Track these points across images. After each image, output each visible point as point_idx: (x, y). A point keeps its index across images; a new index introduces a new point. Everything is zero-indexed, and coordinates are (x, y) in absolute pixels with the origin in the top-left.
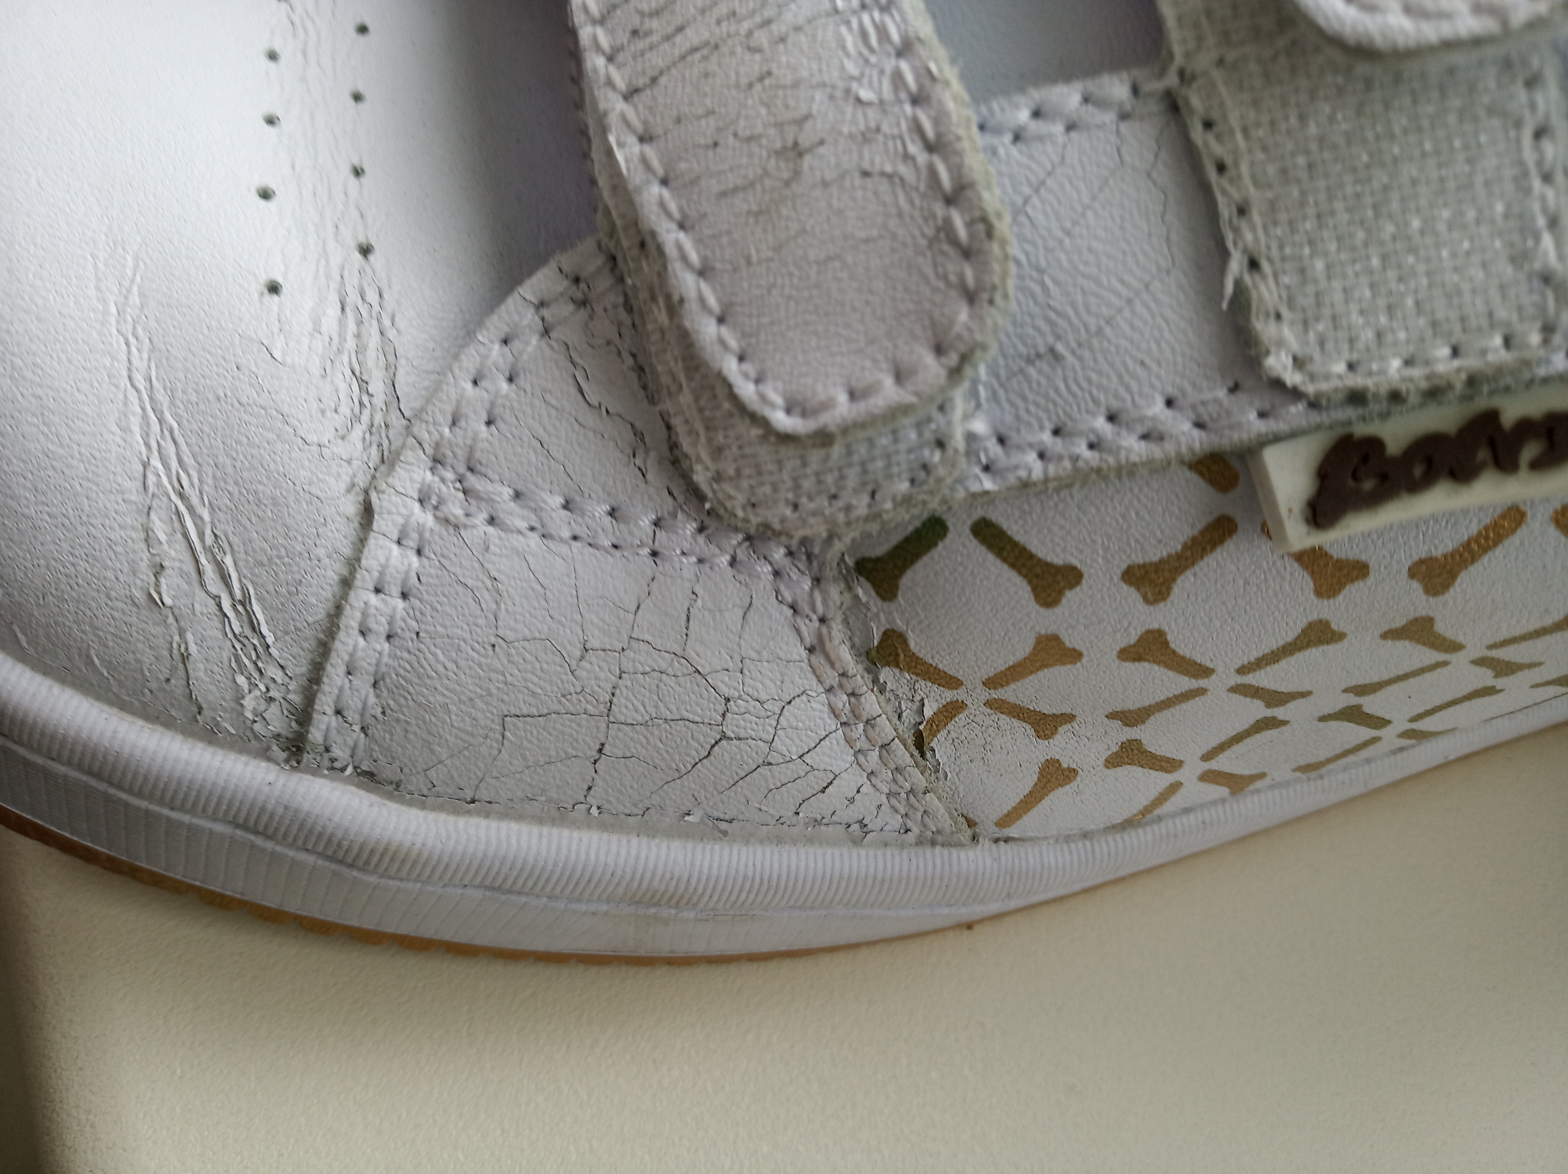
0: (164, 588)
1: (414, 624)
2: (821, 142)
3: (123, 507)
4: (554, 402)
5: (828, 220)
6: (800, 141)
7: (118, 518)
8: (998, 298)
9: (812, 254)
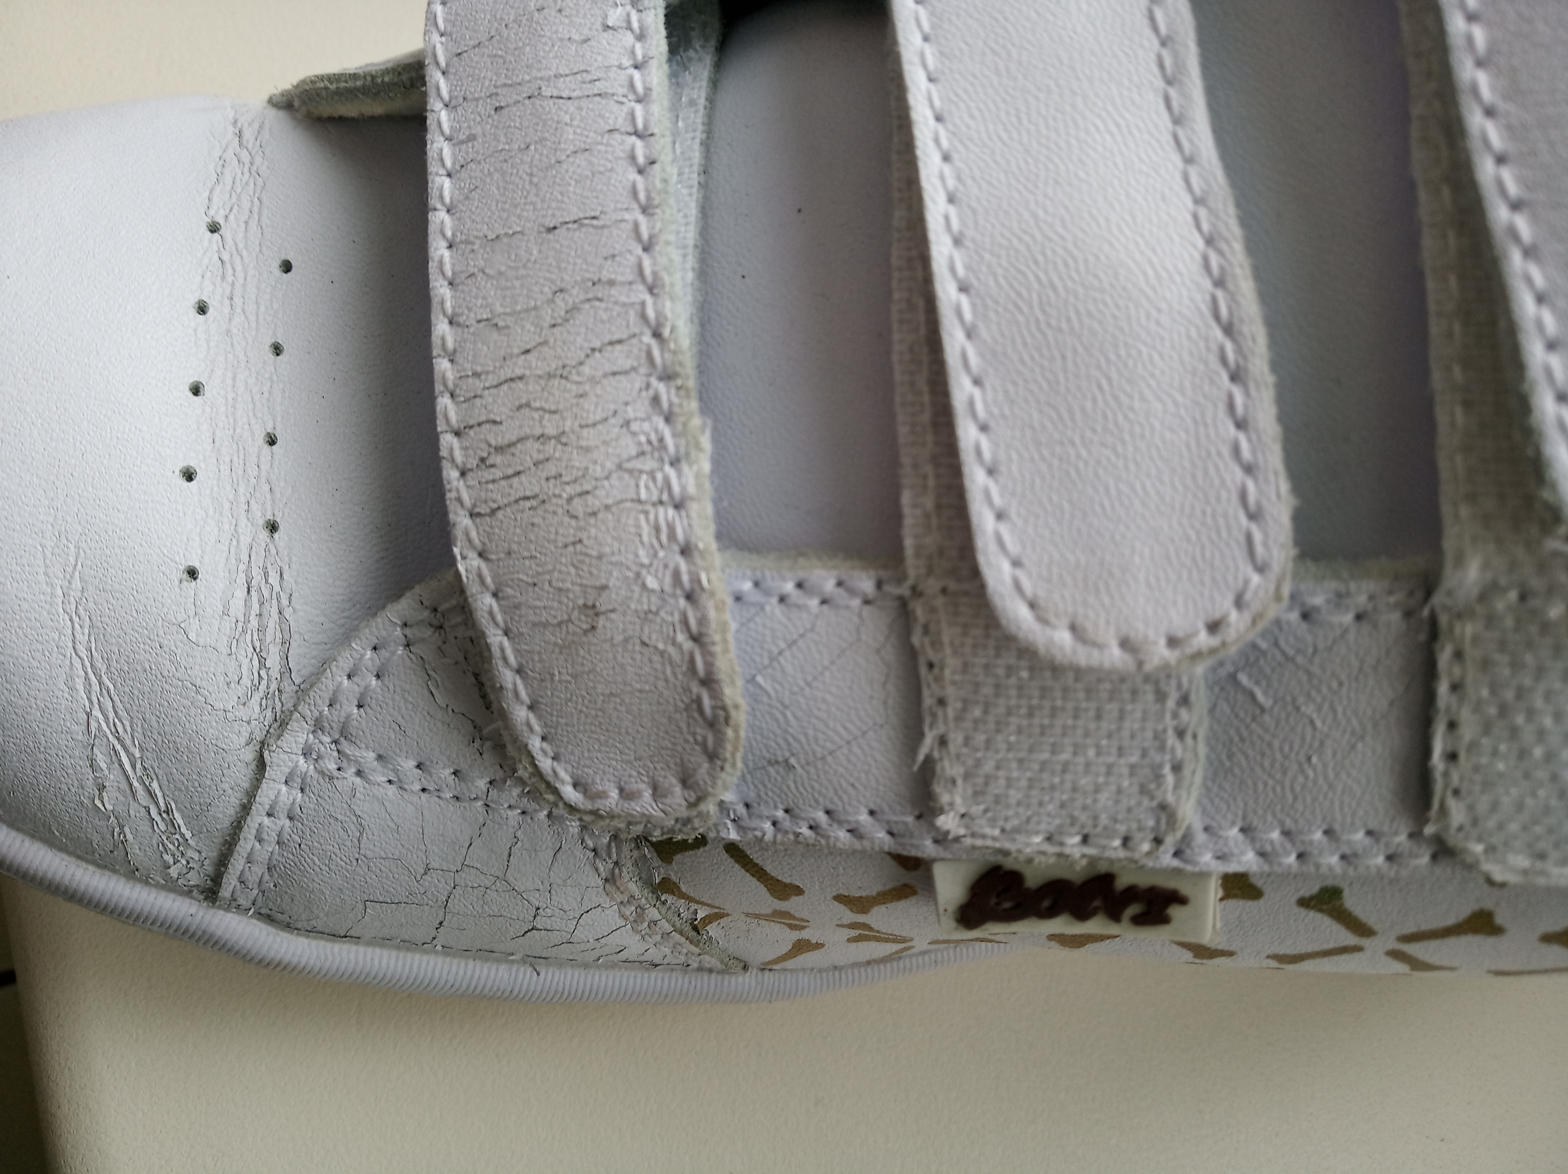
0: (106, 799)
1: (297, 838)
2: (613, 611)
3: (72, 744)
4: (411, 699)
5: (614, 668)
6: (598, 604)
7: (69, 751)
8: (728, 767)
9: (600, 688)
